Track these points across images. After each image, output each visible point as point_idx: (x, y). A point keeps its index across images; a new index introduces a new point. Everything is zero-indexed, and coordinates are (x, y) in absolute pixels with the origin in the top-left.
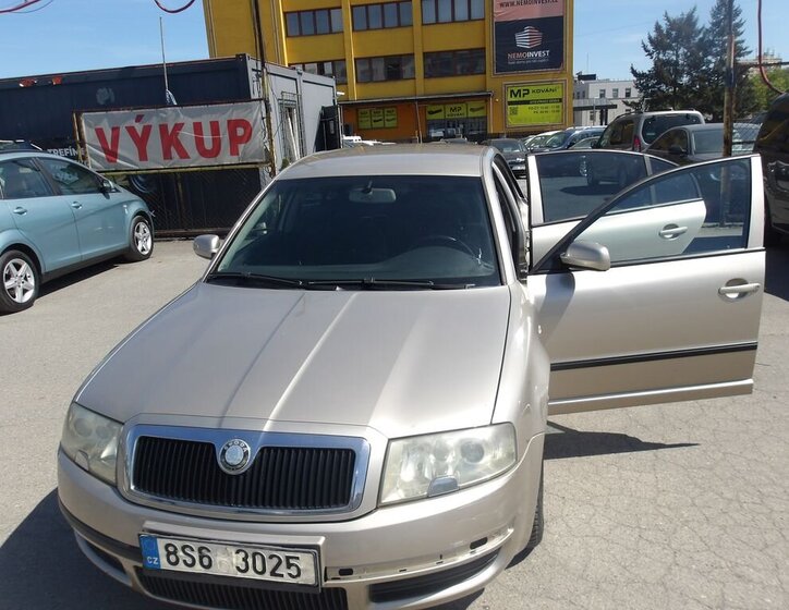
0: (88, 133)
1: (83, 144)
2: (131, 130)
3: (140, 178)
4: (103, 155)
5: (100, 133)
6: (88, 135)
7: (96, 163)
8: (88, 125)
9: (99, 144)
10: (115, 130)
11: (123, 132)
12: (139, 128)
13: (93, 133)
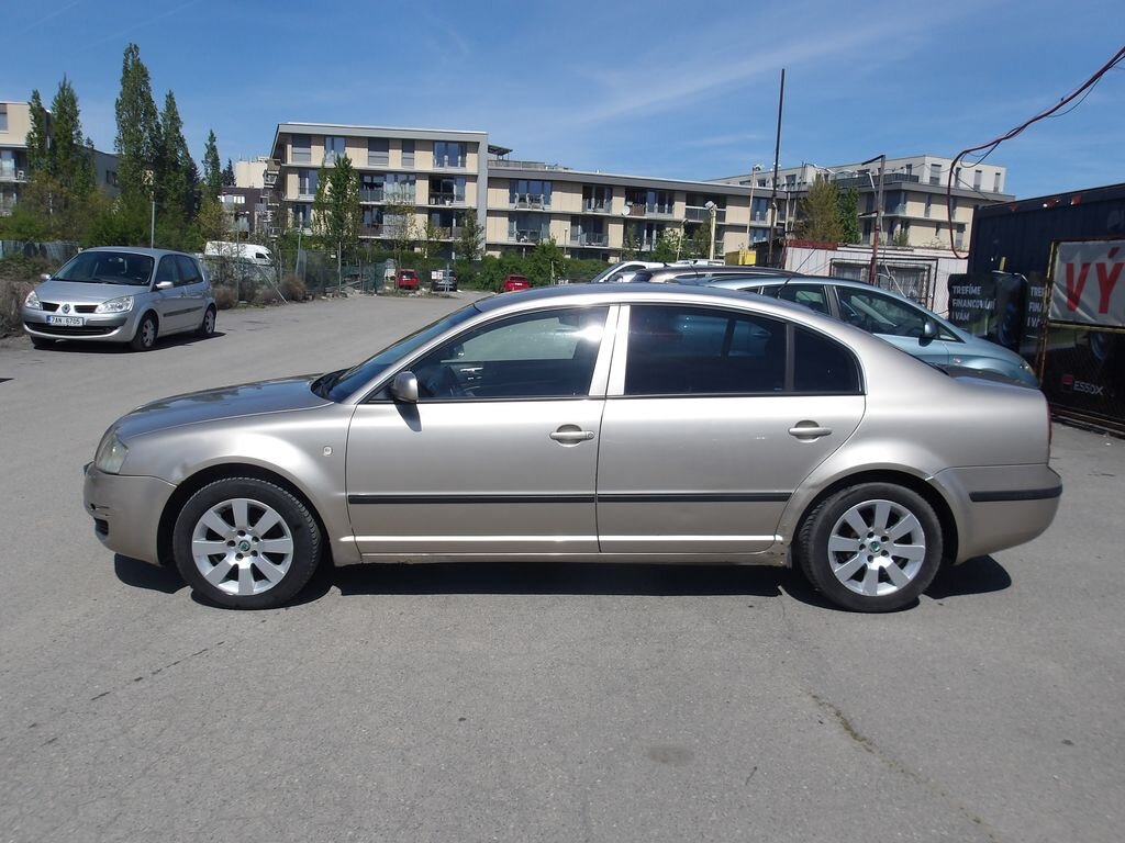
0: (1059, 269)
1: (1050, 283)
2: (1101, 268)
3: (1101, 339)
4: (1065, 299)
5: (1070, 268)
6: (1059, 271)
7: (1057, 311)
8: (1062, 259)
9: (1065, 285)
10: (1085, 266)
11: (1093, 269)
12: (1110, 266)
13: (1064, 267)
